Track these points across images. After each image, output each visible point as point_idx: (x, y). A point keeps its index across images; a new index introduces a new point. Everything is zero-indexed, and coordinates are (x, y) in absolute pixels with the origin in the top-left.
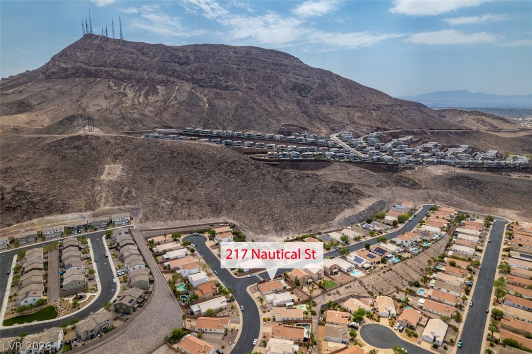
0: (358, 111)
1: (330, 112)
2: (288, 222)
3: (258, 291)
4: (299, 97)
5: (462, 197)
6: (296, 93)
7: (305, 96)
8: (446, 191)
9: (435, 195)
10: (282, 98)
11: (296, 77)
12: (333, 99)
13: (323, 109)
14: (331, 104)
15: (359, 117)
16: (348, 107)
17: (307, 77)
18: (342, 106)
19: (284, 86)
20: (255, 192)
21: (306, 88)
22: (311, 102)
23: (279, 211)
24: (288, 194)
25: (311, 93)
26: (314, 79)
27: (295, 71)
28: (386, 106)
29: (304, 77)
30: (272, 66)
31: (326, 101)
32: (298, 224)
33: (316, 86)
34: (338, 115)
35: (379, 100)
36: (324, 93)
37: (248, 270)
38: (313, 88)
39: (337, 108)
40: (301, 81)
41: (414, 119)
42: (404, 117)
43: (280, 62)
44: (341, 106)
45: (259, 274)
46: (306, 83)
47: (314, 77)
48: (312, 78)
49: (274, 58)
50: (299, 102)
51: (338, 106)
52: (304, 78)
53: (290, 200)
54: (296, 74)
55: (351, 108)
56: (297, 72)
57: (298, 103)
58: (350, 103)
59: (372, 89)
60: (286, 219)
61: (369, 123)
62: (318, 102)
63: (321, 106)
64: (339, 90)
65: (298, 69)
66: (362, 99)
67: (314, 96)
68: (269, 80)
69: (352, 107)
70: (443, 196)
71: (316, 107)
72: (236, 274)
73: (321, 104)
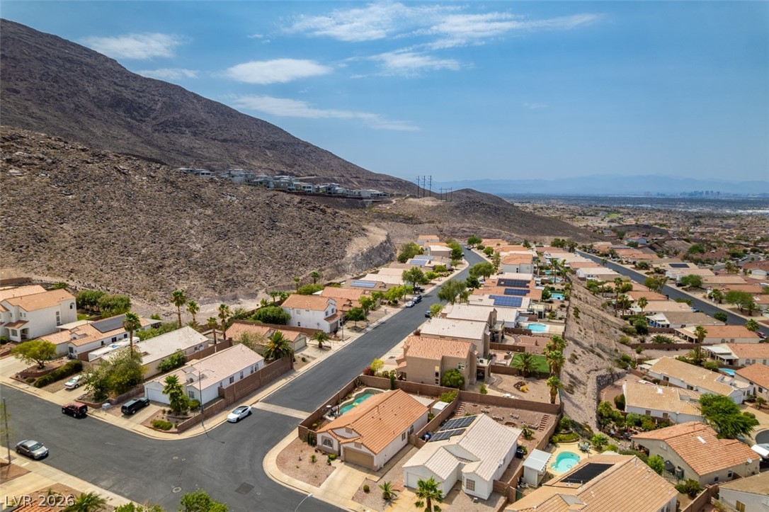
0: (243, 148)
1: (196, 145)
2: (239, 268)
3: (336, 463)
4: (129, 120)
5: (491, 227)
6: (121, 113)
7: (141, 120)
8: (463, 221)
9: (451, 230)
10: (93, 116)
11: (117, 88)
12: (196, 126)
13: (181, 140)
14: (195, 134)
15: (247, 156)
16: (224, 141)
17: (138, 91)
18: (214, 140)
19: (94, 98)
20: (110, 207)
21: (140, 108)
22: (156, 130)
23: (199, 246)
24: (209, 212)
25: (152, 116)
26: (154, 95)
27: (111, 79)
28: (284, 144)
29: (132, 89)
30: (60, 62)
31: (184, 129)
32: (269, 270)
33: (158, 107)
34: (211, 151)
35: (272, 136)
36: (178, 116)
37: (214, 394)
38: (155, 110)
39: (206, 142)
40: (127, 94)
41: (328, 164)
42: (314, 160)
43: (75, 58)
44: (212, 138)
45: (266, 401)
46: (140, 100)
47: (153, 93)
48: (149, 93)
49: (63, 50)
50: (132, 127)
51: (207, 138)
52: (133, 91)
53: (221, 222)
54: (115, 83)
55: (231, 143)
56: (117, 81)
57: (130, 128)
58: (226, 136)
59: (257, 120)
60: (229, 261)
61: (265, 165)
62: (168, 130)
63: (176, 136)
64: (203, 115)
65: (117, 75)
66: (245, 132)
67: (157, 120)
68: (56, 82)
69: (231, 141)
70: (464, 229)
71: (167, 136)
72: (158, 426)
73: (175, 133)
